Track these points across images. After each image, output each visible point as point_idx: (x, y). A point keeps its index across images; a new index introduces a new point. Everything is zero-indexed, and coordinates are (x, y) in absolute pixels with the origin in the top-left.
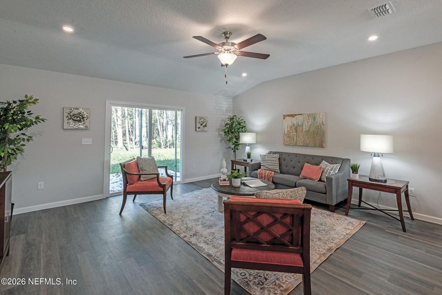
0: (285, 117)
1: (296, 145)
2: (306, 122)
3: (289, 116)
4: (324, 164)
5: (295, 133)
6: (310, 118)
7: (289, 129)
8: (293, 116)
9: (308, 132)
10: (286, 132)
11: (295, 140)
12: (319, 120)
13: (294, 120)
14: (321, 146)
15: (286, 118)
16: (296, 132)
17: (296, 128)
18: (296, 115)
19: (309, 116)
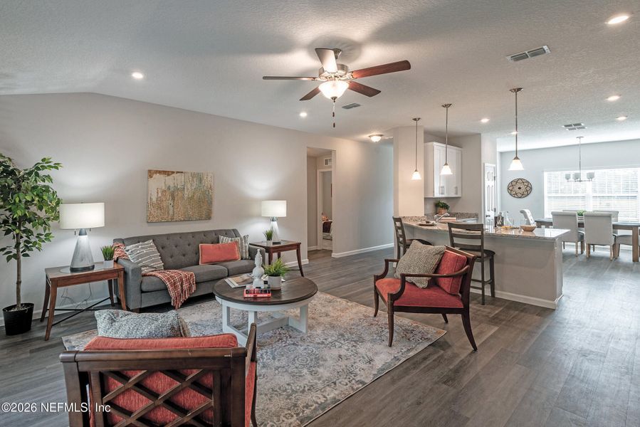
0: (151, 173)
1: (172, 220)
2: (189, 186)
3: (160, 172)
4: (225, 240)
5: (171, 202)
6: (195, 179)
7: (160, 195)
8: (167, 173)
9: (191, 199)
10: (154, 200)
11: (171, 212)
12: (206, 183)
13: (170, 180)
14: (209, 217)
15: (154, 176)
16: (173, 199)
17: (173, 194)
18: (173, 172)
19: (193, 175)
